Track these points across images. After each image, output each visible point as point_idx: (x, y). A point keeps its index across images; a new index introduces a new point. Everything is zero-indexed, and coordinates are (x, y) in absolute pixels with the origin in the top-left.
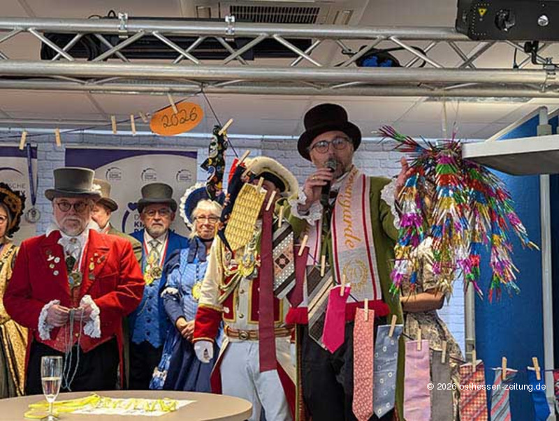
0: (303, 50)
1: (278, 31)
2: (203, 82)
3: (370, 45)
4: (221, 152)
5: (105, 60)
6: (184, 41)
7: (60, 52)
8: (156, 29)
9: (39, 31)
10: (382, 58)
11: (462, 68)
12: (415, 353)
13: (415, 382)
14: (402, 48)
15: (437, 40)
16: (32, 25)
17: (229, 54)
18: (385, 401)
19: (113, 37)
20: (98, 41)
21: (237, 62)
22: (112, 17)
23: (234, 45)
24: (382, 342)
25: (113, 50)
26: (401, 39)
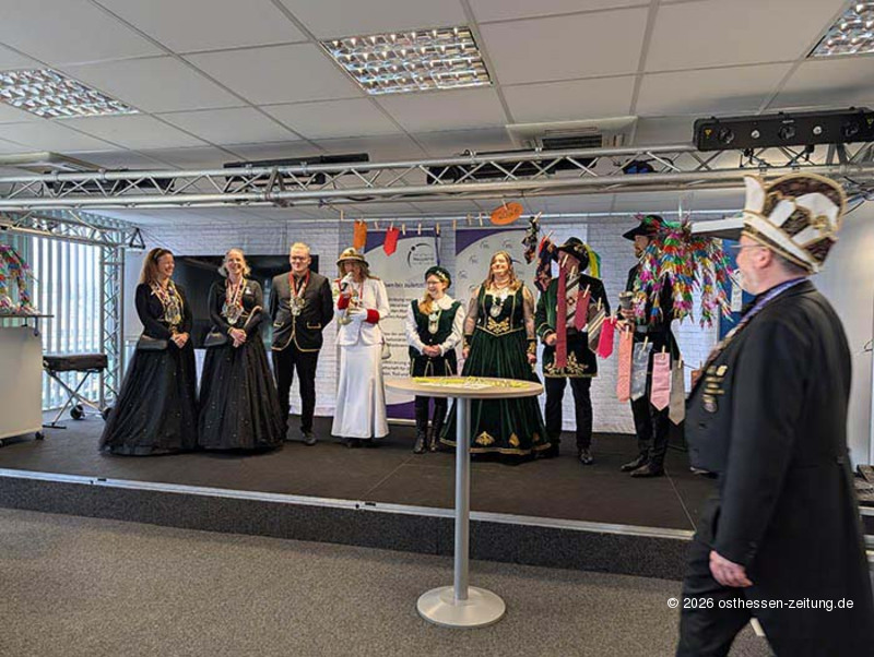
0: (586, 166)
1: (569, 154)
2: (522, 191)
3: (632, 158)
4: (534, 233)
5: (464, 181)
6: (509, 166)
7: (437, 179)
8: (492, 159)
9: (425, 166)
10: (641, 166)
11: (698, 170)
12: (660, 361)
13: (659, 380)
14: (654, 159)
15: (681, 152)
16: (421, 163)
17: (538, 171)
18: (639, 390)
19: (467, 167)
20: (459, 170)
21: (544, 176)
22: (467, 154)
23: (542, 166)
24: (638, 353)
25: (468, 174)
26: (654, 153)
